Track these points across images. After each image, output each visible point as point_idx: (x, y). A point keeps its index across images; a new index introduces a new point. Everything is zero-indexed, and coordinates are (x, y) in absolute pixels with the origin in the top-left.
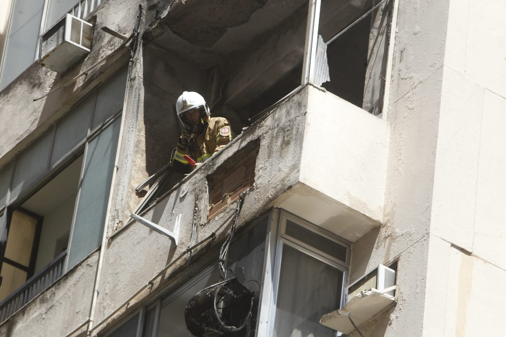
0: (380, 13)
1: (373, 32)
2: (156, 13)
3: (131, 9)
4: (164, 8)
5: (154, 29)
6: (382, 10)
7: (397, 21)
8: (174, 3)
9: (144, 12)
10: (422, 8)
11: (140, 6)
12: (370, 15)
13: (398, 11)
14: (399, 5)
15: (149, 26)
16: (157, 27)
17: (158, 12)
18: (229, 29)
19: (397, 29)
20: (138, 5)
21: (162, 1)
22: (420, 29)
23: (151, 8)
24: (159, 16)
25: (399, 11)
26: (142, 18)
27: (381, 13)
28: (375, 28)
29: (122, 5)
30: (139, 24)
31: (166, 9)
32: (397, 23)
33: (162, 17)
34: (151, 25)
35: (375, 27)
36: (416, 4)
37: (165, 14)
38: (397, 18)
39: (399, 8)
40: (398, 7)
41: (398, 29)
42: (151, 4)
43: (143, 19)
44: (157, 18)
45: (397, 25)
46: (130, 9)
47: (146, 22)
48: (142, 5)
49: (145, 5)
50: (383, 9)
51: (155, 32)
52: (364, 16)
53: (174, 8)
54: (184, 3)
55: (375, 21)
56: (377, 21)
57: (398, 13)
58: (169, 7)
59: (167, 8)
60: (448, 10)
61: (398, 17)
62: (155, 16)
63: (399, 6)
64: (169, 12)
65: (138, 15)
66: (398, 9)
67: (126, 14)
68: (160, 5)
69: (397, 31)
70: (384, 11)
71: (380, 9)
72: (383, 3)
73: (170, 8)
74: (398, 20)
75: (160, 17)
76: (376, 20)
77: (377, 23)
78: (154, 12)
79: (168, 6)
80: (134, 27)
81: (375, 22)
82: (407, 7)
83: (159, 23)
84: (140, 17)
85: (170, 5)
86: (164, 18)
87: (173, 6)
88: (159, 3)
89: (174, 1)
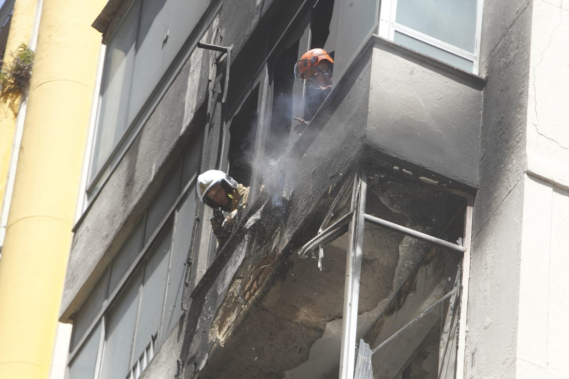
3: (171, 369)
4: (202, 358)
8: (212, 349)
17: (196, 365)
20: (177, 361)
21: (200, 350)
23: (190, 361)
24: (197, 369)
26: (180, 376)
29: (162, 367)
31: (204, 358)
33: (200, 369)
37: (203, 365)
42: (190, 356)
43: (182, 378)
44: (196, 372)
46: (169, 369)
48: (180, 360)
49: (184, 360)
53: (212, 354)
58: (207, 354)
59: (205, 356)
62: (193, 370)
64: (207, 360)
65: (176, 374)
68: (199, 356)
73: (208, 355)
75: (199, 370)
78: (193, 366)
83: (198, 378)
84: (178, 376)
85: (208, 351)
86: (203, 369)
87: (211, 353)
88: (197, 353)
89: (212, 346)
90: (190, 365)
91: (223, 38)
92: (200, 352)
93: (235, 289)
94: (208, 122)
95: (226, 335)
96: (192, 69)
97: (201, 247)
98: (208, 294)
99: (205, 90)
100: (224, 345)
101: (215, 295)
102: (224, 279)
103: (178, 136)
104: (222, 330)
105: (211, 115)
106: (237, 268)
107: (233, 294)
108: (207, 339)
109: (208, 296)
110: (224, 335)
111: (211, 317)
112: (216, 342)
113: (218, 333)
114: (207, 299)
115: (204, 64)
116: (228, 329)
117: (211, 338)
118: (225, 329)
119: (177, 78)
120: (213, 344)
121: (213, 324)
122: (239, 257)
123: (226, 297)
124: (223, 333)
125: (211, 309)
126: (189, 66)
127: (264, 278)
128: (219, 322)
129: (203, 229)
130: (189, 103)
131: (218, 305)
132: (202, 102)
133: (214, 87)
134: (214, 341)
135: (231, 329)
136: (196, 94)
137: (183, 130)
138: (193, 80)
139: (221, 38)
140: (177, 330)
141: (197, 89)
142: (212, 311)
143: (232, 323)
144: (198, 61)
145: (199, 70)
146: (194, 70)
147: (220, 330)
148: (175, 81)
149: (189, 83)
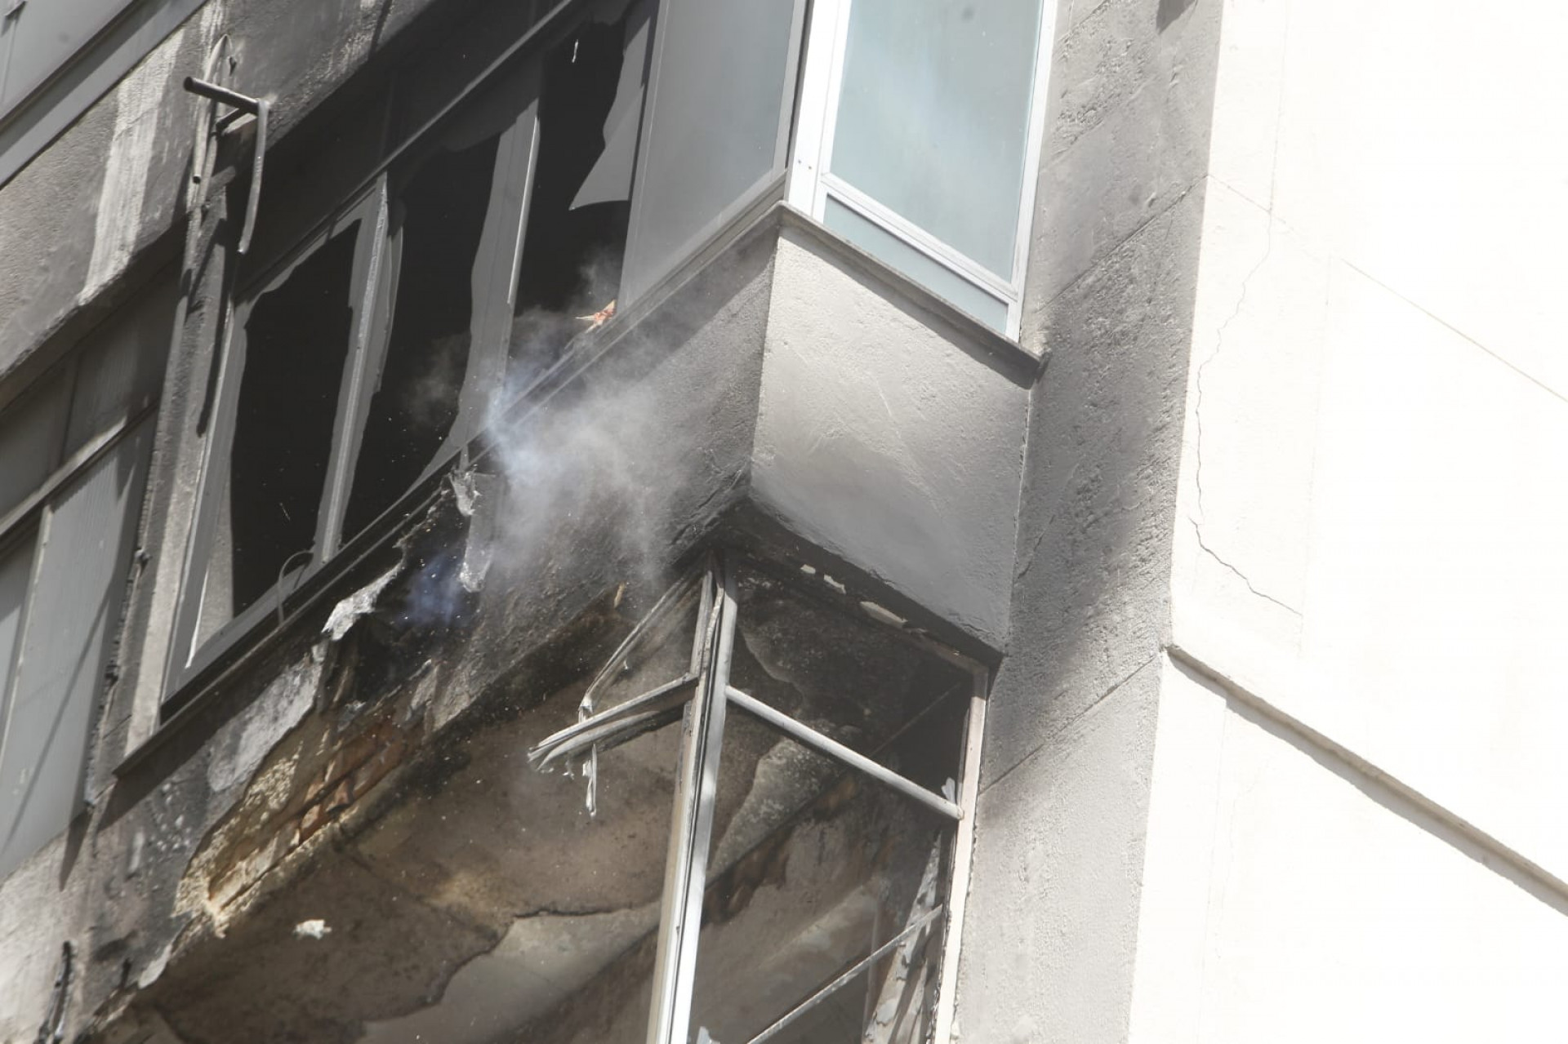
0: (898, 970)
1: (871, 1038)
2: (121, 971)
3: (35, 958)
4: (150, 952)
5: (112, 1024)
6: (904, 962)
7: (956, 999)
8: (187, 937)
9: (80, 967)
10: (1043, 954)
11: (67, 948)
12: (863, 975)
13: (959, 966)
14: (962, 944)
15: (98, 1013)
16: (122, 1019)
17: (127, 968)
18: (373, 1028)
19: (956, 1025)
20: (60, 943)
21: (143, 929)
22: (1035, 1027)
23: (105, 952)
24: (132, 979)
25: (962, 965)
26: (70, 988)
27: (904, 973)
28: (878, 1023)
30: (59, 1011)
31: (157, 956)
32: (955, 1007)
33: (144, 983)
34: (101, 1012)
35: (879, 1018)
36: (1022, 941)
37: (151, 973)
38: (957, 987)
39: (963, 957)
40: (959, 951)
41: (960, 1025)
42: (107, 939)
43: (76, 992)
44: (123, 988)
45: (955, 1011)
46: (29, 957)
47: (85, 1000)
48: (74, 943)
49: (82, 943)
50: (908, 961)
51: (115, 1033)
52: (846, 978)
53: (186, 951)
54: (222, 936)
55: (880, 1001)
56: (889, 998)
57: (958, 971)
58: (169, 948)
59: (161, 952)
60: (1132, 962)
61: (959, 985)
62: (116, 980)
63: (961, 950)
64: (168, 965)
65: (59, 978)
66: (960, 959)
67: (16, 976)
68: (138, 943)
69: (956, 1034)
70: (913, 968)
71: (898, 959)
72: (907, 936)
73: (173, 951)
74: (958, 996)
75: (136, 984)
76: (884, 994)
77: (888, 1006)
78: (115, 968)
79: (164, 946)
80: (41, 1022)
81: (881, 1004)
82: (989, 952)
83: (133, 1006)
84: (63, 984)
85: (173, 940)
86: (150, 987)
87: (181, 946)
88: (133, 934)
89: (187, 928)
90: (105, 964)
91: (238, 67)
92: (141, 934)
93: (273, 788)
94: (184, 293)
95: (232, 907)
96: (121, 125)
97: (148, 640)
98: (175, 778)
99: (172, 199)
100: (226, 932)
101: (201, 792)
102: (233, 751)
103: (72, 305)
104: (220, 888)
105: (193, 278)
106: (282, 731)
107: (265, 800)
108: (170, 904)
109: (173, 784)
110: (227, 904)
111: (182, 849)
112: (199, 919)
113: (206, 895)
114: (171, 792)
115: (169, 123)
116: (240, 893)
117: (181, 906)
118: (231, 890)
119: (67, 136)
120: (191, 923)
121: (189, 866)
122: (291, 702)
123: (240, 802)
124: (222, 898)
125: (185, 824)
126: (113, 115)
127: (373, 783)
128: (212, 866)
129: (157, 590)
130: (113, 221)
131: (212, 820)
132: (163, 229)
133: (208, 200)
134: (194, 915)
135: (251, 896)
136: (138, 201)
137: (88, 292)
138: (126, 160)
139: (233, 66)
140: (59, 852)
141: (141, 188)
142: (188, 830)
143: (256, 880)
144: (144, 107)
145: (151, 136)
146: (129, 131)
147: (214, 888)
148: (59, 143)
149: (113, 165)
